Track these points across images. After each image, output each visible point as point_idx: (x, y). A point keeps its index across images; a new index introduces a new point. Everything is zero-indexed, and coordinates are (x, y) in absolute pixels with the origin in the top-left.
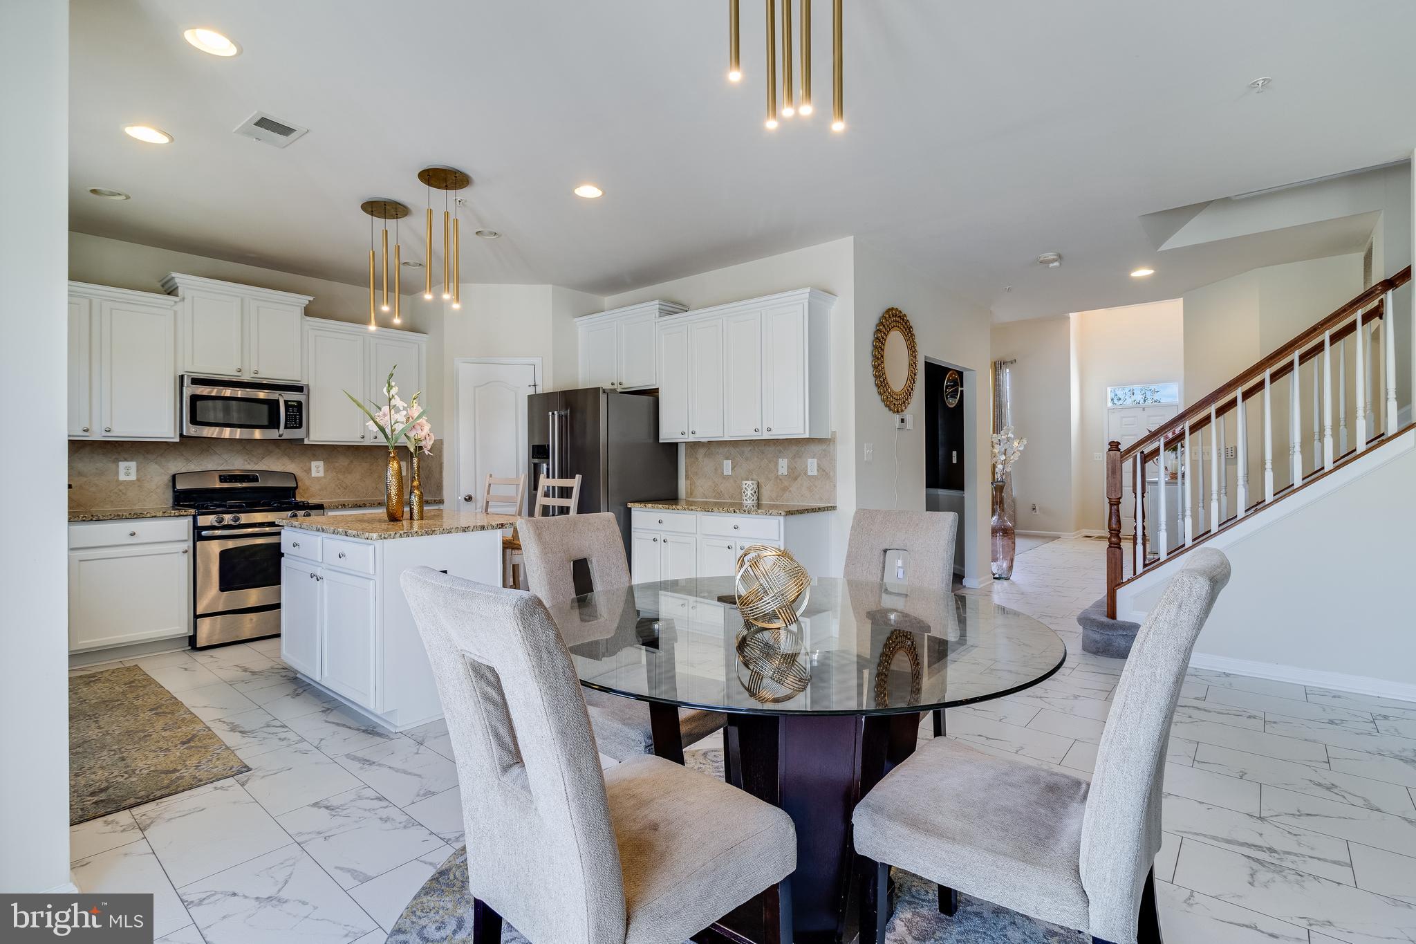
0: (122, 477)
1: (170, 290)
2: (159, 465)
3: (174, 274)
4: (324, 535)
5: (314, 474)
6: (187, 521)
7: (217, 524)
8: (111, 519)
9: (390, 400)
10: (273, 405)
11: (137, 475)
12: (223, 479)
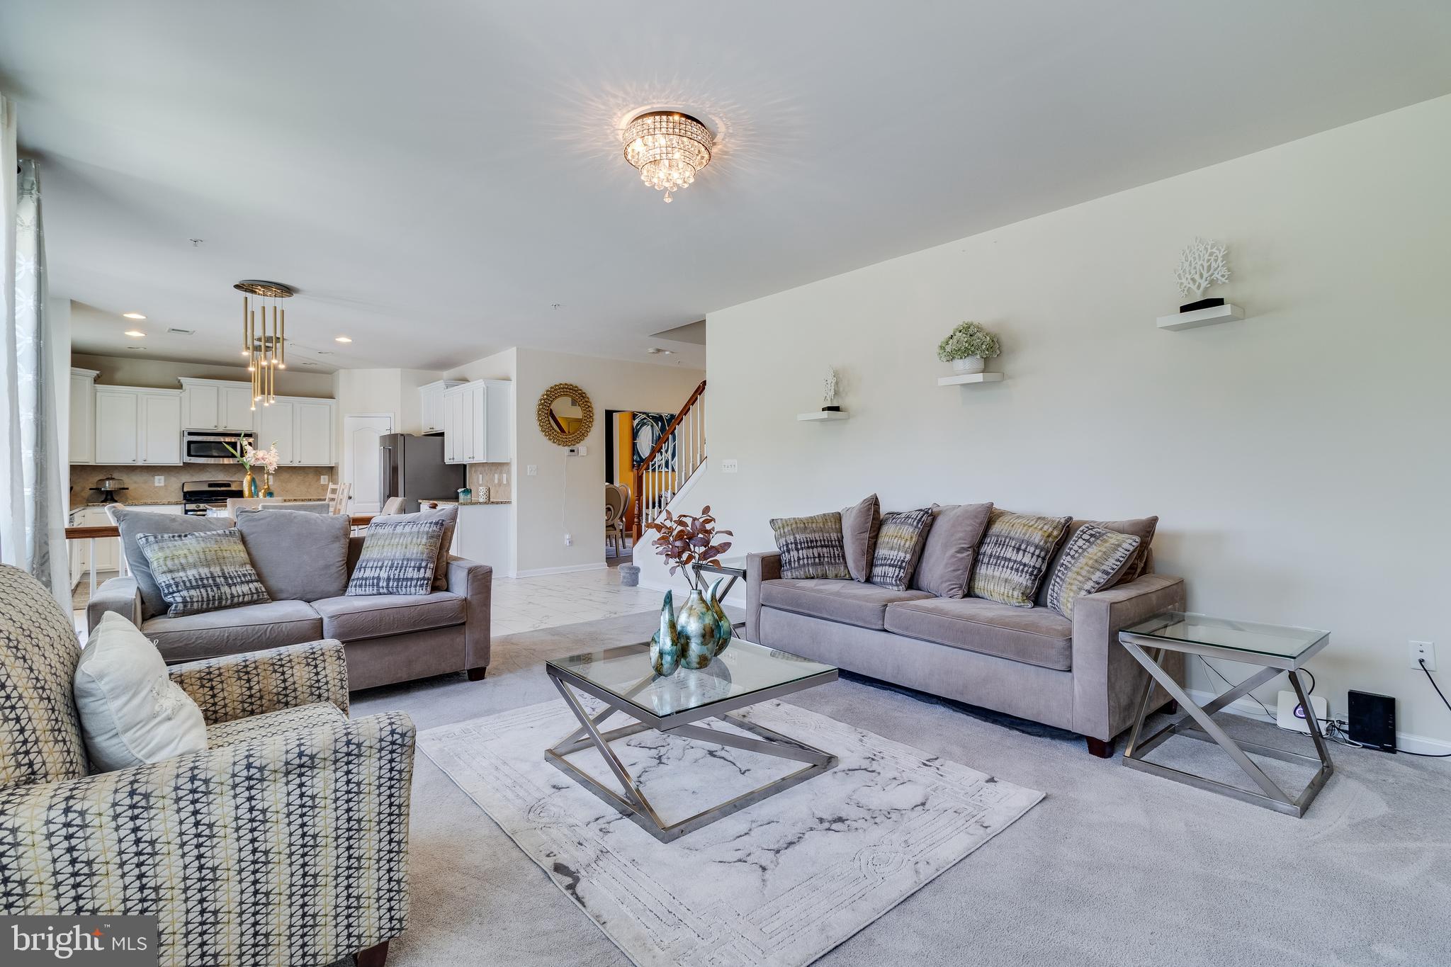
0: (157, 484)
1: (180, 386)
2: (175, 479)
3: (179, 378)
11: (164, 483)
12: (210, 485)
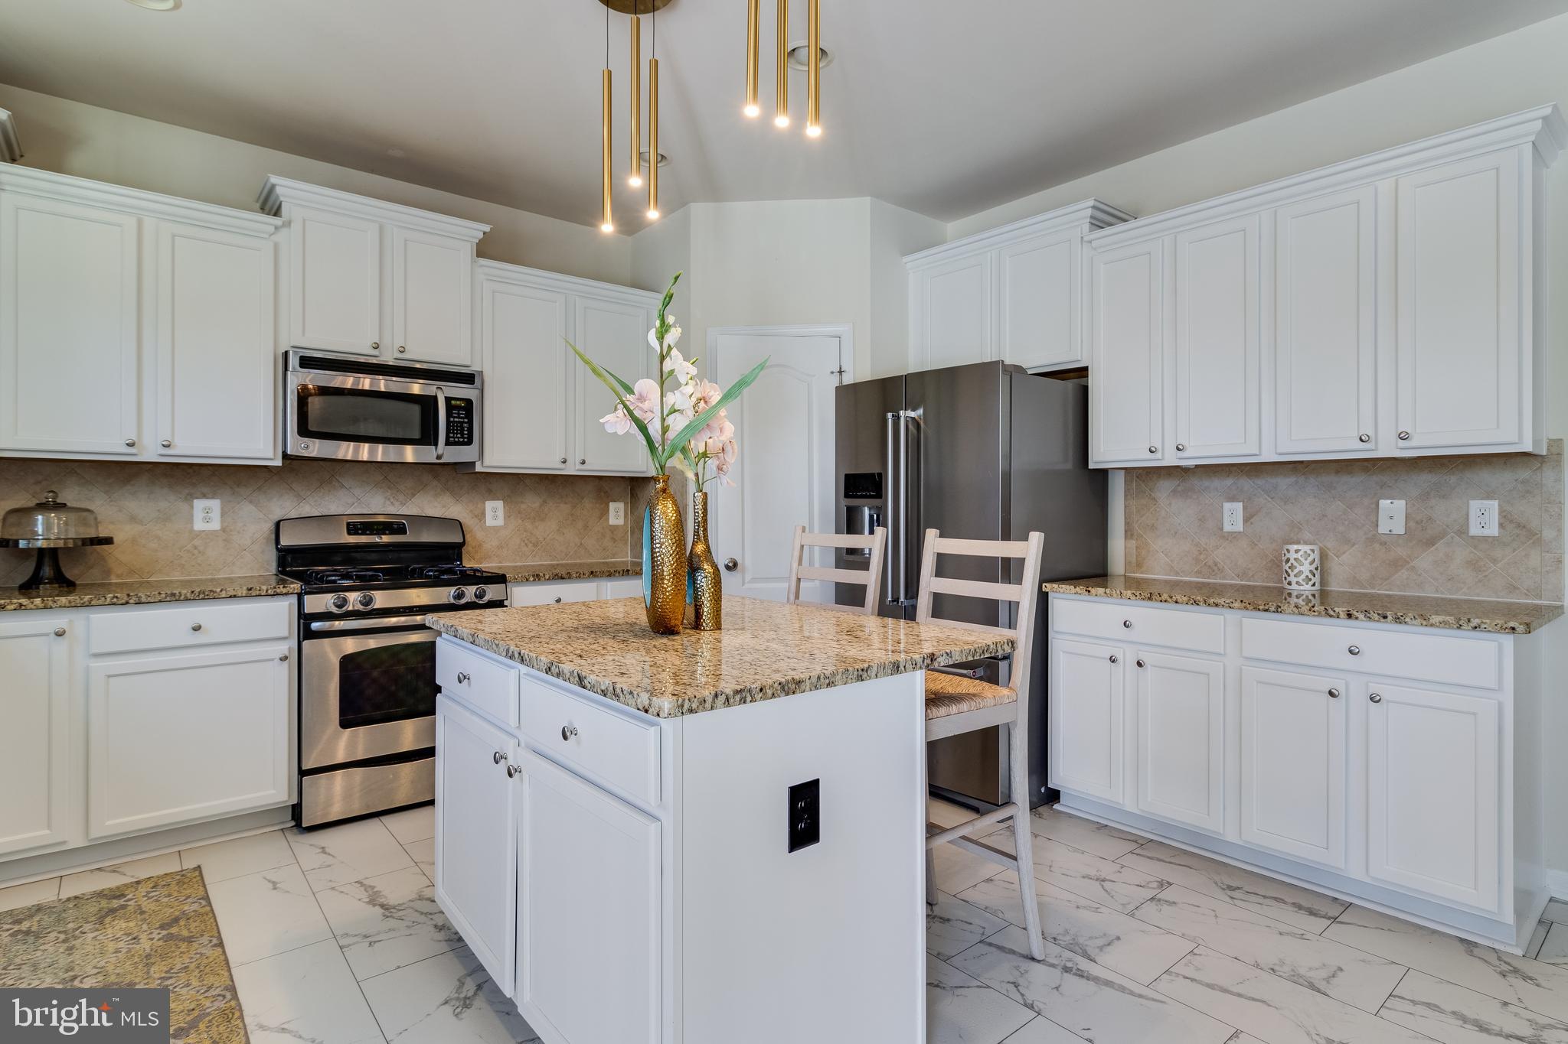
0: (199, 525)
1: (270, 205)
2: (255, 506)
3: (274, 179)
4: (524, 669)
5: (490, 521)
6: (288, 603)
7: (335, 610)
8: (160, 601)
9: (662, 358)
10: (428, 404)
11: (222, 522)
12: (353, 529)
